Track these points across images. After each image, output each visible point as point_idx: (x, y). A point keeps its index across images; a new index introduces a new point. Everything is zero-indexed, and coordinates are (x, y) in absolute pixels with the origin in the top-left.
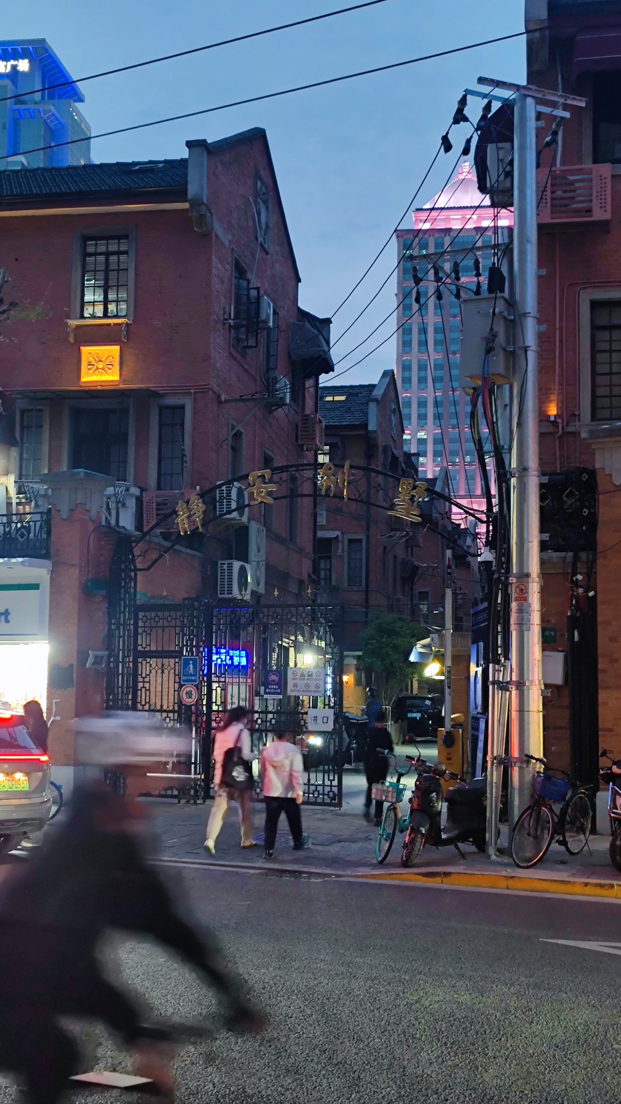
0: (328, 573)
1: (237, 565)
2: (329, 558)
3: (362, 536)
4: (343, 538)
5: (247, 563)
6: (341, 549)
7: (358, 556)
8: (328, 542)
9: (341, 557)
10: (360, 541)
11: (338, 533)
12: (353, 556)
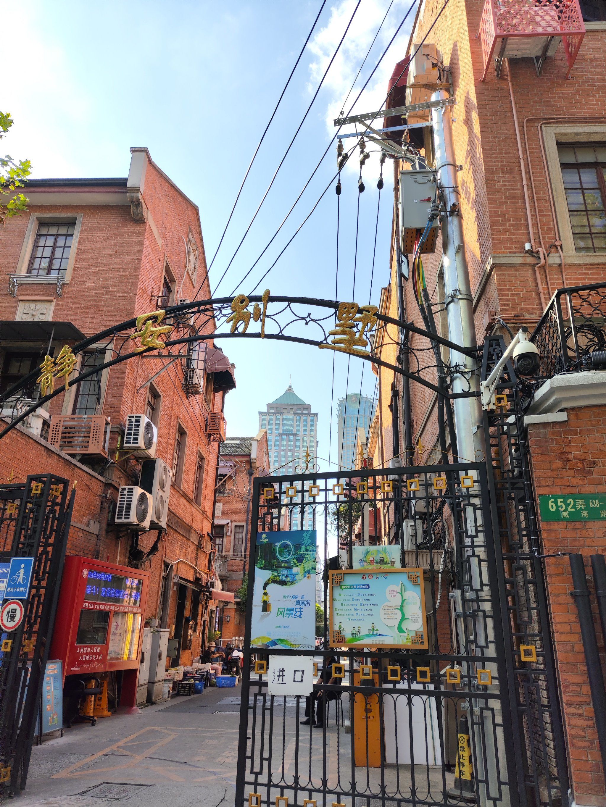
0: (220, 546)
1: (138, 491)
2: (222, 537)
3: (244, 524)
4: (232, 525)
5: (151, 493)
6: (229, 532)
7: (241, 536)
8: (222, 527)
9: (230, 536)
10: (243, 526)
11: (229, 521)
12: (237, 537)
